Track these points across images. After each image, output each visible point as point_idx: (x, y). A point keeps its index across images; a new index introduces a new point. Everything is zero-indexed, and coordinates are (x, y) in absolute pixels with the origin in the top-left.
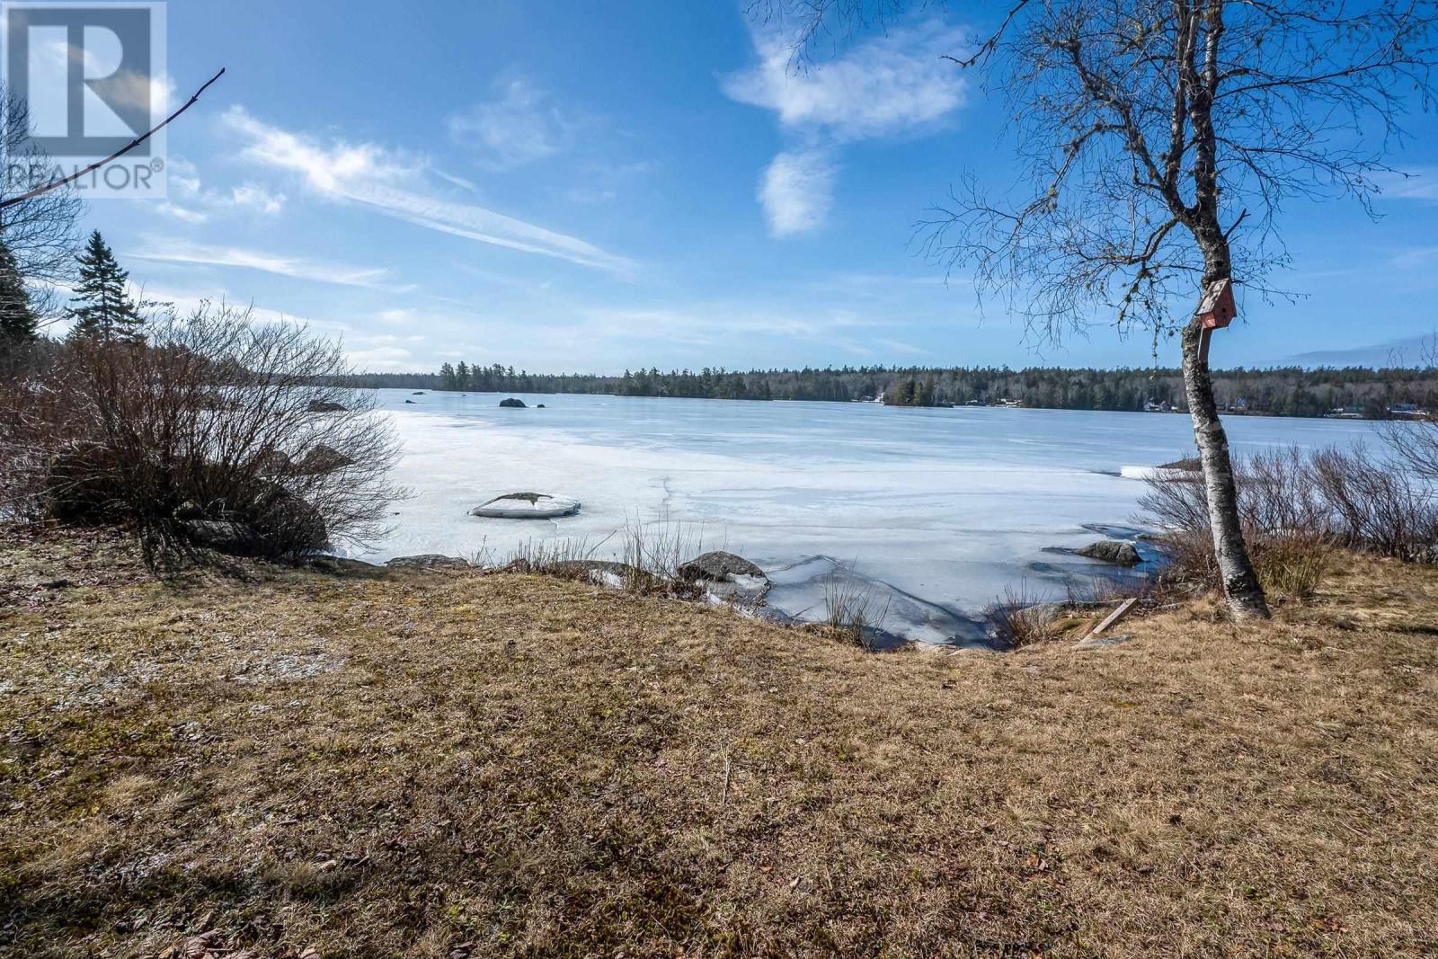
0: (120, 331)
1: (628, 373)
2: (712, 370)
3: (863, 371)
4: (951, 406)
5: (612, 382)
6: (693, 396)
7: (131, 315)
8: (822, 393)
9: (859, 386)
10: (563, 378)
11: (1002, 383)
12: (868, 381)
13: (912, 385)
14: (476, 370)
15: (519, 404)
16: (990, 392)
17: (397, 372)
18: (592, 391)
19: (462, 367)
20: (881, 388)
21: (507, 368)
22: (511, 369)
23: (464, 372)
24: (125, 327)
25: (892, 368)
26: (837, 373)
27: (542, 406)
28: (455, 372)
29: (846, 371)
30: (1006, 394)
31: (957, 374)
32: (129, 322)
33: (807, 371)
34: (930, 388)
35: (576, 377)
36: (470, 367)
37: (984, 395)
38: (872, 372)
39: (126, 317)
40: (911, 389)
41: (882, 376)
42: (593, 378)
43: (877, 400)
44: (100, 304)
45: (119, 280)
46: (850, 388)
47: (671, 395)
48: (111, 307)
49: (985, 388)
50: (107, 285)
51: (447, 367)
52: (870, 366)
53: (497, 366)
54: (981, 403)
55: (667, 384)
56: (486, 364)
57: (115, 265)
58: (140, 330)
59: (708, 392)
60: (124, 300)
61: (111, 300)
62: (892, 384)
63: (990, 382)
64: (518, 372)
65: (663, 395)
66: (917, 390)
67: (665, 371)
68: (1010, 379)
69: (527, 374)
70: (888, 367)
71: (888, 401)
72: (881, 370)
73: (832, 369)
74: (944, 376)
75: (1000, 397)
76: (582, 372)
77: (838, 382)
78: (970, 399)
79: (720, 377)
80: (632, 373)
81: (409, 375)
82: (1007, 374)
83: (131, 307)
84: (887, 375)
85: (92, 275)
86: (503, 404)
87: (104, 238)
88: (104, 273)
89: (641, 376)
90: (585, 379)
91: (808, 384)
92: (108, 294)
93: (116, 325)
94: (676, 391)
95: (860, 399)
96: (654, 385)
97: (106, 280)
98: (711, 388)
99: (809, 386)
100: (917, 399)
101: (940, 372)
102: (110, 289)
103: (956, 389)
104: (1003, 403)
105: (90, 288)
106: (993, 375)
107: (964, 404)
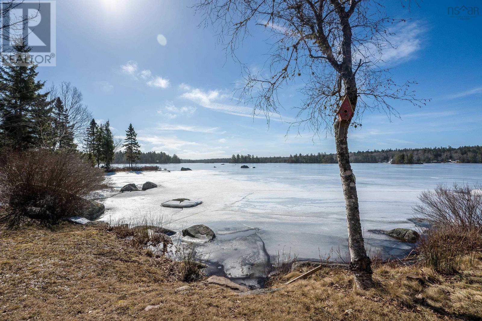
0: (135, 150)
1: (291, 156)
2: (321, 154)
3: (383, 151)
4: (422, 164)
5: (286, 159)
6: (314, 163)
7: (138, 145)
8: (365, 160)
9: (381, 157)
10: (270, 158)
11: (448, 154)
12: (385, 155)
13: (403, 156)
14: (242, 157)
15: (247, 167)
16: (443, 157)
17: (220, 158)
18: (280, 162)
19: (238, 156)
20: (391, 157)
21: (252, 155)
22: (253, 156)
23: (239, 157)
24: (136, 148)
25: (395, 150)
26: (372, 152)
27: (254, 167)
28: (236, 157)
29: (375, 151)
30: (451, 158)
31: (425, 151)
32: (137, 147)
33: (359, 152)
34: (412, 157)
35: (275, 158)
36: (240, 155)
37: (439, 159)
38: (387, 151)
39: (136, 146)
40: (403, 157)
41: (391, 152)
42: (280, 157)
43: (389, 162)
44: (130, 143)
45: (135, 136)
46: (377, 158)
47: (306, 162)
48: (133, 143)
49: (440, 155)
50: (132, 137)
51: (234, 156)
52: (385, 149)
53: (249, 155)
54: (438, 162)
55: (305, 159)
56: (245, 154)
57: (134, 132)
58: (139, 149)
59: (320, 161)
60: (136, 142)
61: (133, 141)
62: (395, 156)
63: (442, 153)
64: (255, 157)
65: (303, 163)
66: (406, 158)
67: (304, 154)
68: (452, 151)
69: (258, 157)
70: (393, 149)
71: (393, 163)
72: (390, 150)
73: (370, 151)
74: (419, 152)
75: (448, 159)
76: (277, 156)
77: (371, 156)
78: (433, 160)
79: (324, 156)
80: (293, 155)
81: (223, 159)
82: (450, 150)
83: (137, 143)
84: (393, 153)
85: (129, 135)
86: (242, 167)
87: (132, 125)
88: (131, 134)
89: (296, 156)
90: (278, 158)
91: (360, 157)
92: (132, 140)
93: (134, 148)
94: (308, 161)
95: (382, 162)
96: (300, 159)
97: (132, 136)
98: (321, 160)
99: (360, 158)
100: (406, 161)
101: (417, 150)
102: (133, 139)
103: (426, 156)
104: (450, 161)
105: (129, 138)
106: (444, 150)
107: (430, 163)
